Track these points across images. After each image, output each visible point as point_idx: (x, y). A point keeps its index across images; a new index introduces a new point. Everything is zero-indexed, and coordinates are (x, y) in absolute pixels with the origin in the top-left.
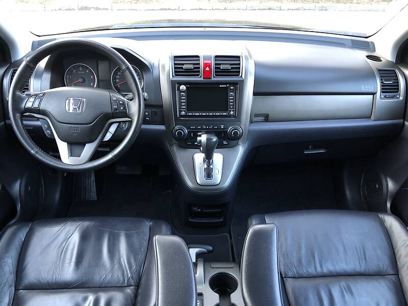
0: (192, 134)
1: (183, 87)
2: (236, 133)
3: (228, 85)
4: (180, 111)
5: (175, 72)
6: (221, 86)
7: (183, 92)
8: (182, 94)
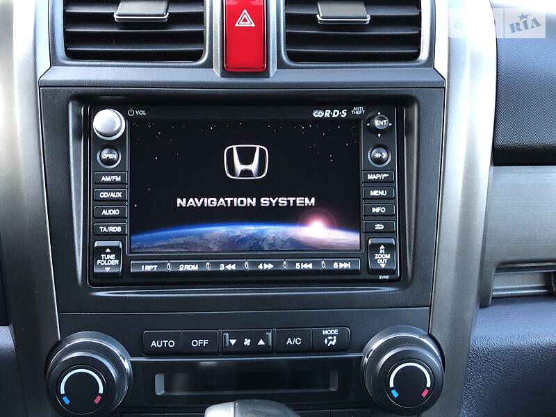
0: (159, 380)
1: (108, 121)
2: (410, 379)
3: (358, 111)
4: (93, 254)
5: (69, 38)
6: (318, 114)
7: (112, 146)
8: (106, 154)
